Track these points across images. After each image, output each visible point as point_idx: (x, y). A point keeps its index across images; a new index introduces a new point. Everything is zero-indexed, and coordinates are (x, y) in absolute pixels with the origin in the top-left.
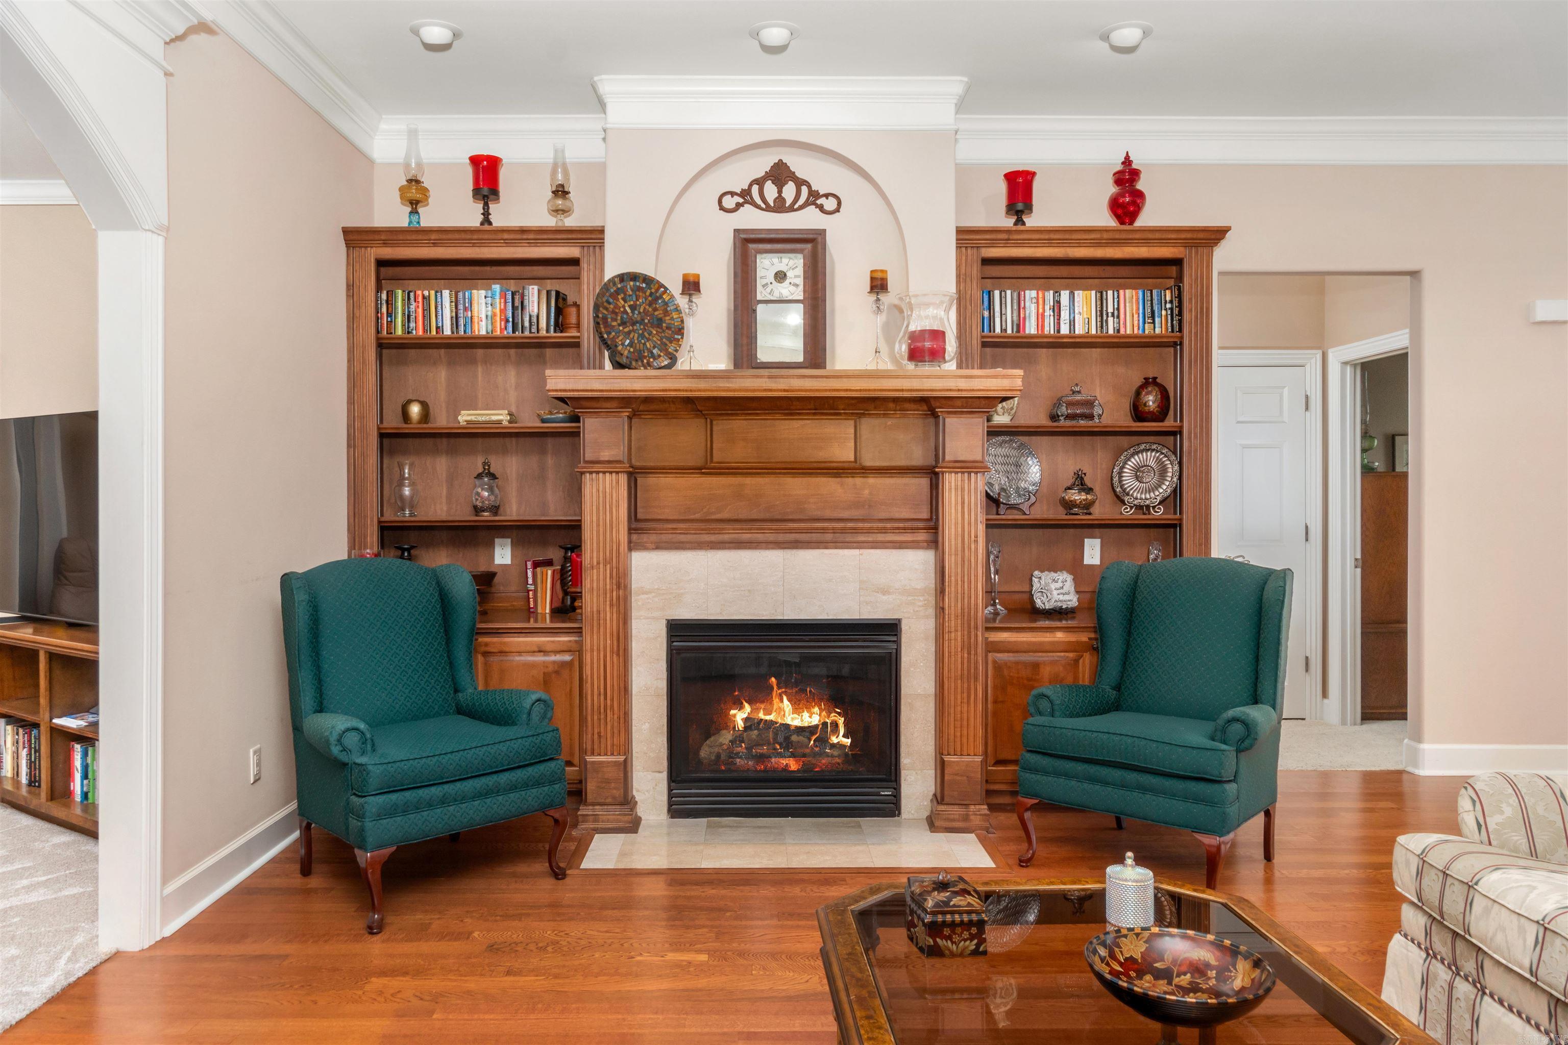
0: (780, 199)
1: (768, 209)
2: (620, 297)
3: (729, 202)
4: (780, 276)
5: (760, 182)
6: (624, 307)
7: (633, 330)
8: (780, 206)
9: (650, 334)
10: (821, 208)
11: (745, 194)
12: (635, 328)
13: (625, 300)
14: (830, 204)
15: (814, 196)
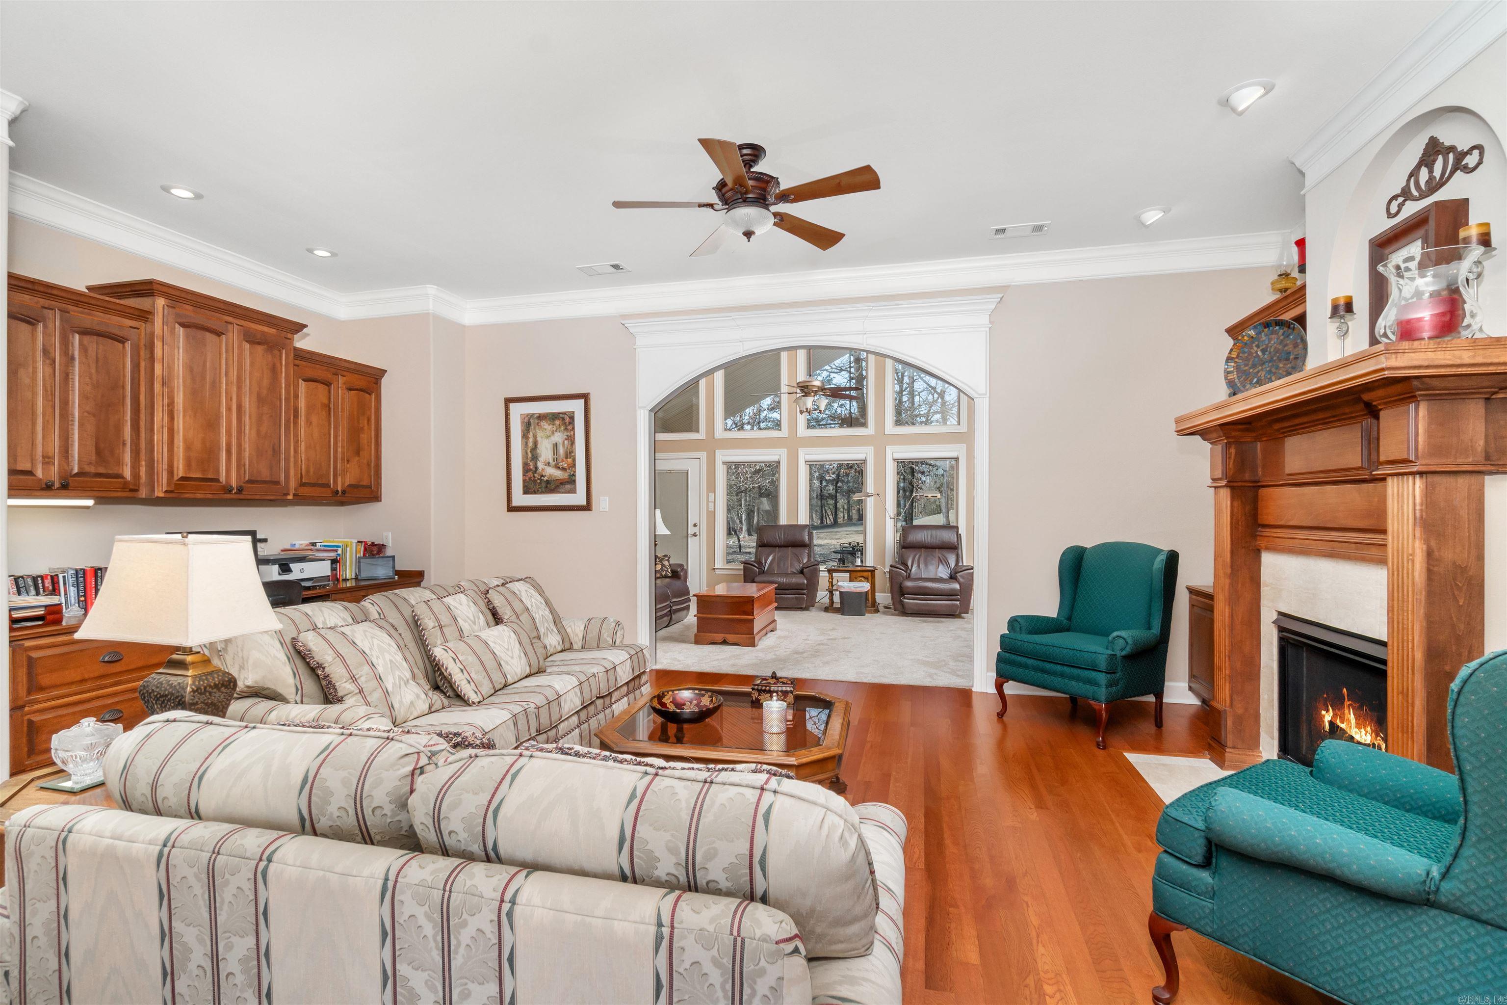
0: (1431, 179)
1: (1422, 196)
2: (1254, 345)
5: (1416, 171)
6: (1256, 352)
7: (1262, 370)
9: (1278, 368)
10: (1465, 168)
12: (1264, 367)
13: (1258, 346)
14: (1473, 159)
15: (1459, 159)
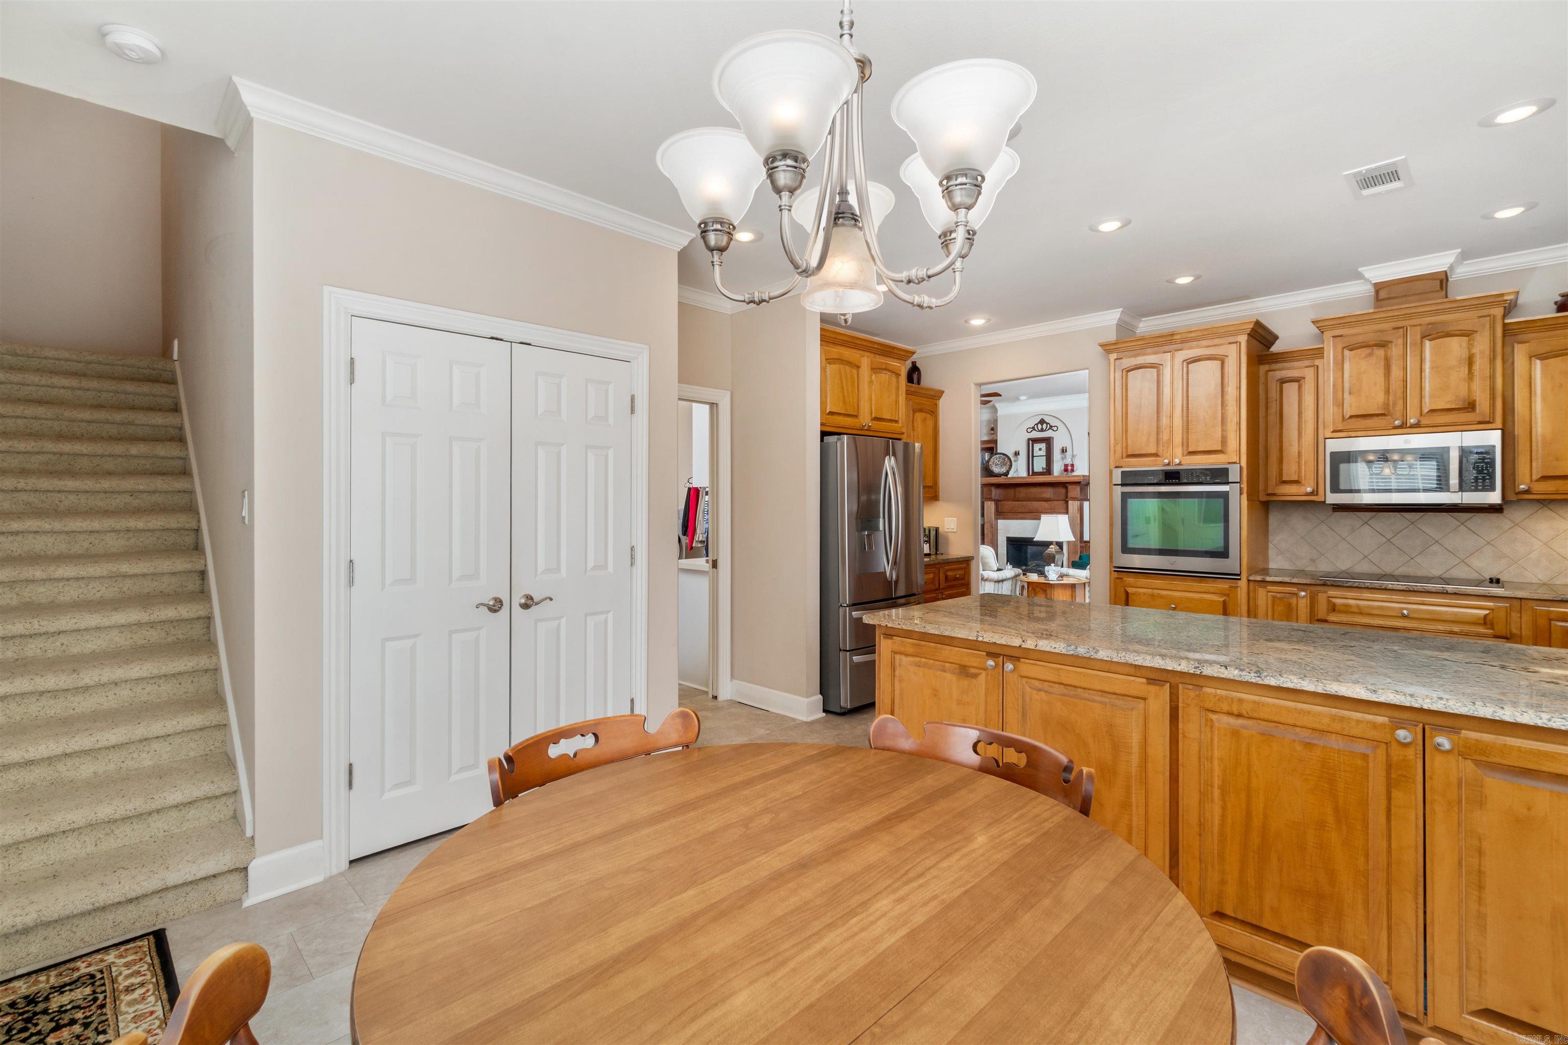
0: (1042, 429)
1: (1039, 431)
3: (1029, 430)
4: (1040, 449)
5: (1037, 424)
8: (1042, 430)
9: (1003, 467)
10: (1053, 430)
11: (1033, 428)
14: (1055, 429)
15: (1051, 427)
